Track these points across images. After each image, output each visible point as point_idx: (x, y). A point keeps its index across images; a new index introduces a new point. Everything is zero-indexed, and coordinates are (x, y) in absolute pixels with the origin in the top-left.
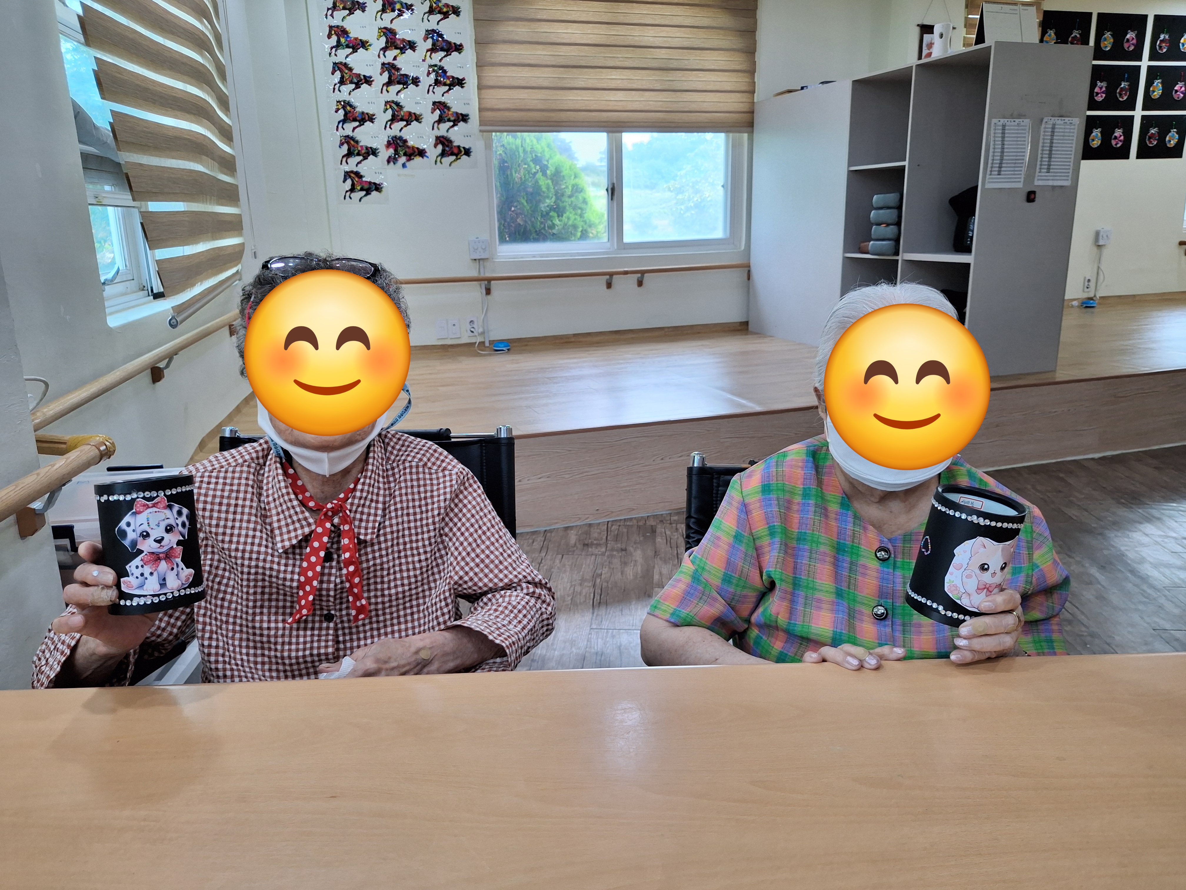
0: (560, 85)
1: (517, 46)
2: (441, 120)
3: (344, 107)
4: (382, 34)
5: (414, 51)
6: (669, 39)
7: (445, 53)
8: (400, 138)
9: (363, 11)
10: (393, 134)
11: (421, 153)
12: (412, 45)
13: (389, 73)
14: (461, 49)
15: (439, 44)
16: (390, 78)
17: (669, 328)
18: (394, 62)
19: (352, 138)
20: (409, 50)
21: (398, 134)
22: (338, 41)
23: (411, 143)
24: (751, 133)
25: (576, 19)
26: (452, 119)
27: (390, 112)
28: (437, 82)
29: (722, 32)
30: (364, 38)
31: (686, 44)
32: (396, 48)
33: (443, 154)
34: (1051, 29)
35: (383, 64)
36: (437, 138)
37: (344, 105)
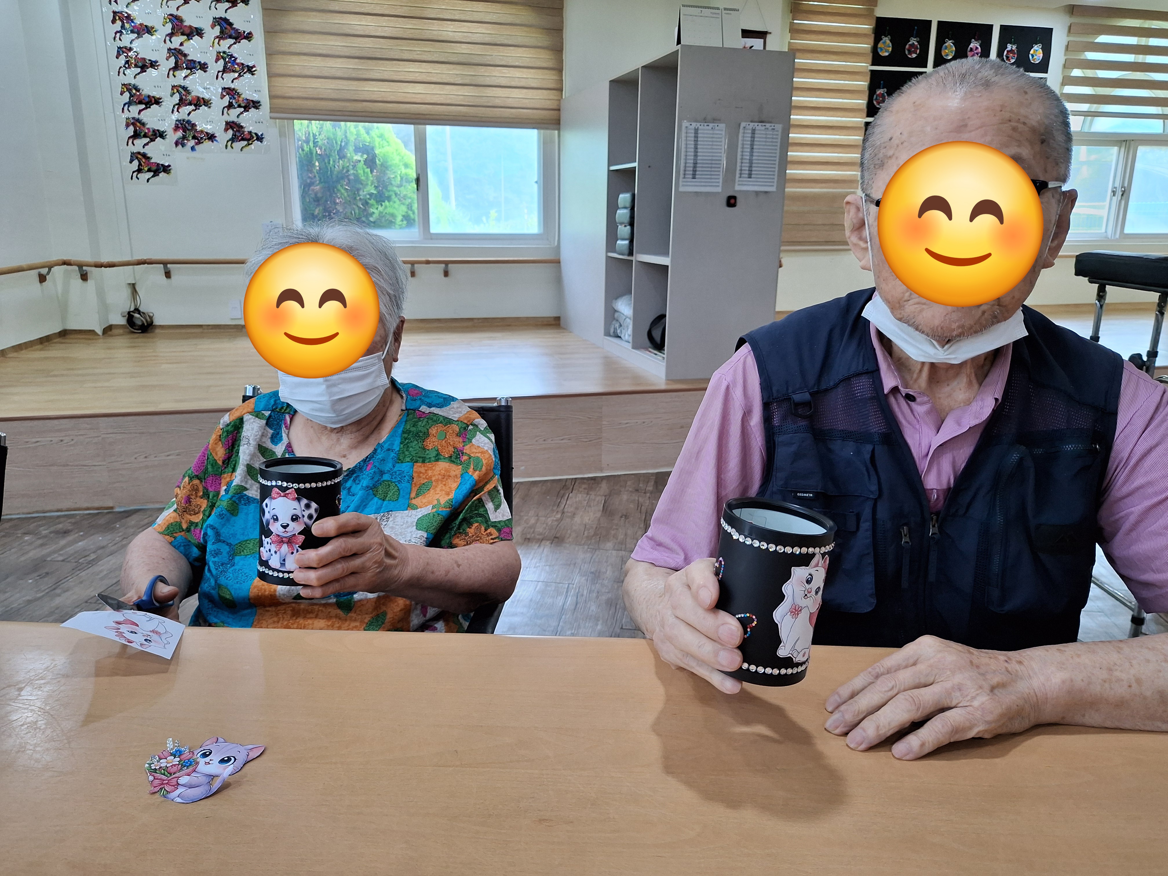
0: (354, 75)
1: (308, 36)
2: (230, 106)
3: (129, 90)
4: (168, 20)
5: (201, 37)
6: (470, 34)
7: (234, 40)
8: (189, 122)
11: (211, 137)
12: (199, 32)
13: (175, 58)
14: (251, 37)
15: (227, 31)
16: (176, 63)
17: (478, 319)
18: (181, 48)
19: (138, 120)
20: (196, 36)
21: (187, 118)
22: (123, 26)
23: (199, 128)
24: (559, 129)
25: (370, 12)
26: (243, 105)
27: (177, 97)
28: (225, 70)
29: (525, 29)
31: (487, 39)
32: (183, 34)
33: (233, 140)
34: (886, 36)
35: (169, 50)
36: (227, 123)
37: (128, 88)
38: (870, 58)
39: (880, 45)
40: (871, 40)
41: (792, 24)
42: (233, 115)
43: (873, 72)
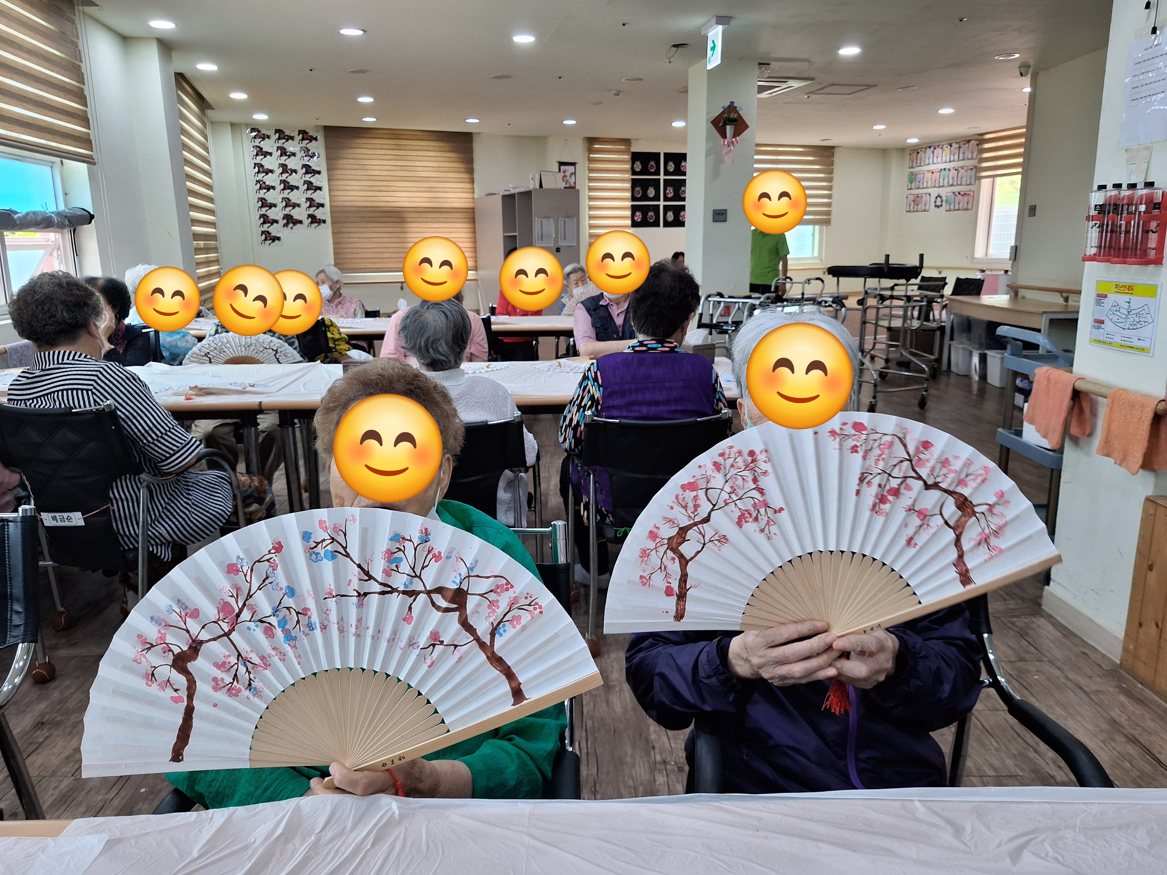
2: (310, 206)
3: (261, 201)
4: (280, 166)
5: (296, 174)
7: (312, 175)
8: (290, 215)
9: (271, 156)
11: (301, 222)
12: (295, 171)
13: (284, 184)
14: (320, 173)
15: (309, 170)
16: (284, 187)
19: (266, 215)
20: (294, 174)
21: (289, 213)
22: (259, 170)
23: (295, 217)
26: (316, 206)
27: (284, 203)
28: (308, 189)
30: (271, 169)
32: (287, 173)
33: (312, 223)
34: (637, 160)
35: (281, 180)
36: (308, 215)
37: (262, 199)
38: (630, 173)
39: (635, 166)
40: (630, 164)
41: (589, 157)
42: (311, 211)
43: (633, 179)
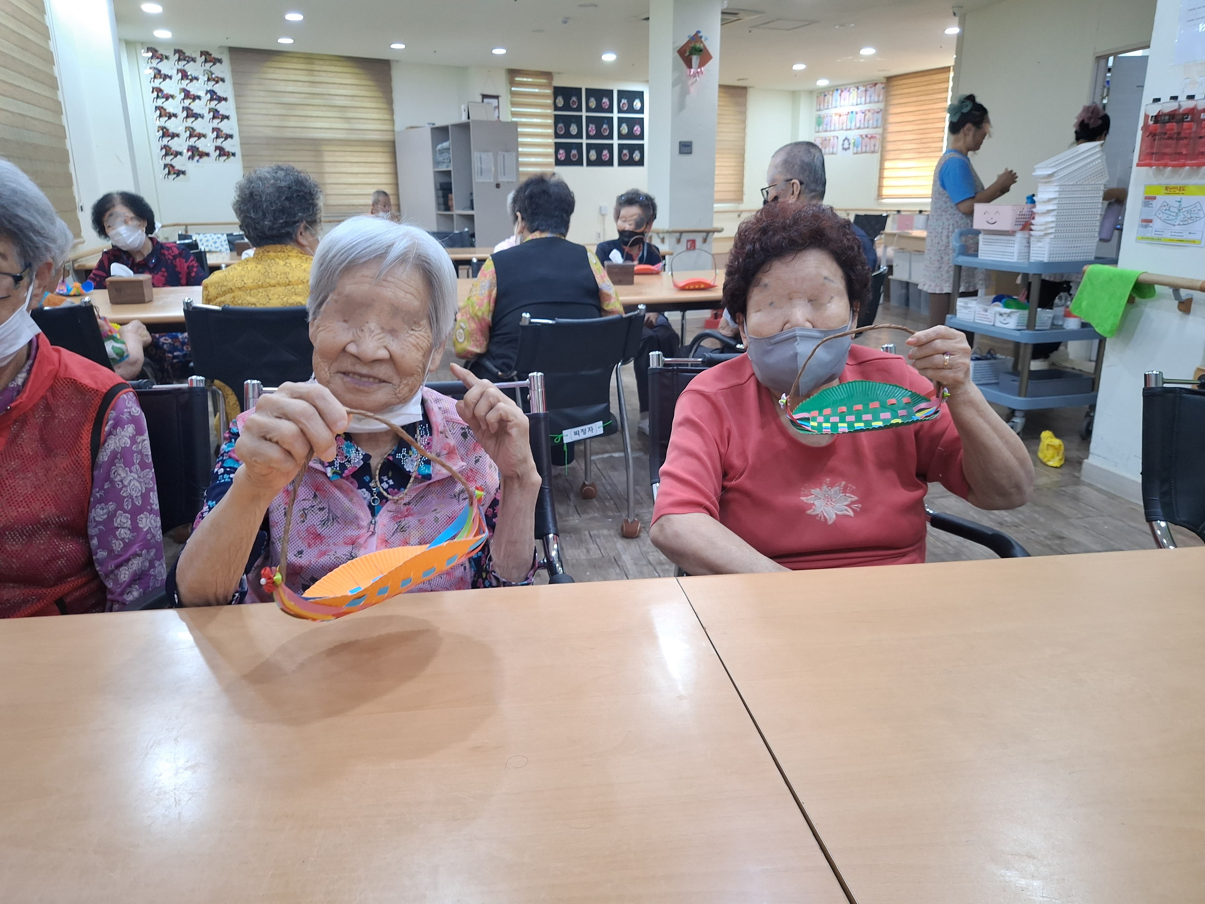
2: (217, 137)
4: (182, 91)
5: (200, 100)
7: (218, 102)
8: (195, 147)
9: (171, 79)
10: (190, 144)
11: (207, 155)
12: (199, 98)
13: (187, 112)
14: (227, 100)
15: (214, 97)
16: (187, 114)
19: (168, 146)
20: (197, 100)
21: (194, 144)
22: (158, 95)
23: (201, 149)
26: (224, 137)
27: (188, 133)
28: (214, 117)
32: (190, 99)
33: (220, 155)
34: (560, 96)
35: (183, 107)
36: (216, 147)
37: (162, 128)
38: (553, 108)
39: (557, 101)
40: (553, 98)
41: (511, 90)
43: (555, 115)
